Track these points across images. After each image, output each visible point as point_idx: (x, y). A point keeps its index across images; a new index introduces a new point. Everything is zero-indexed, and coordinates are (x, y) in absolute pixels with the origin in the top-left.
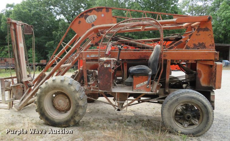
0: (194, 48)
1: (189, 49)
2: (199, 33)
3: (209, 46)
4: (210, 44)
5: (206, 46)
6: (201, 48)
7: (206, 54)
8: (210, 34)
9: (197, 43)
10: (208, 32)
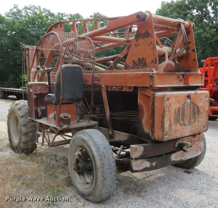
0: (133, 68)
1: (128, 69)
2: (139, 42)
3: (150, 62)
4: (152, 59)
5: (147, 63)
6: (141, 66)
7: (140, 77)
8: (151, 43)
9: (136, 60)
10: (149, 38)
